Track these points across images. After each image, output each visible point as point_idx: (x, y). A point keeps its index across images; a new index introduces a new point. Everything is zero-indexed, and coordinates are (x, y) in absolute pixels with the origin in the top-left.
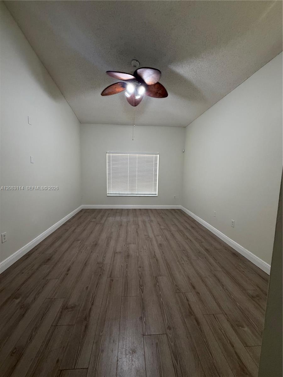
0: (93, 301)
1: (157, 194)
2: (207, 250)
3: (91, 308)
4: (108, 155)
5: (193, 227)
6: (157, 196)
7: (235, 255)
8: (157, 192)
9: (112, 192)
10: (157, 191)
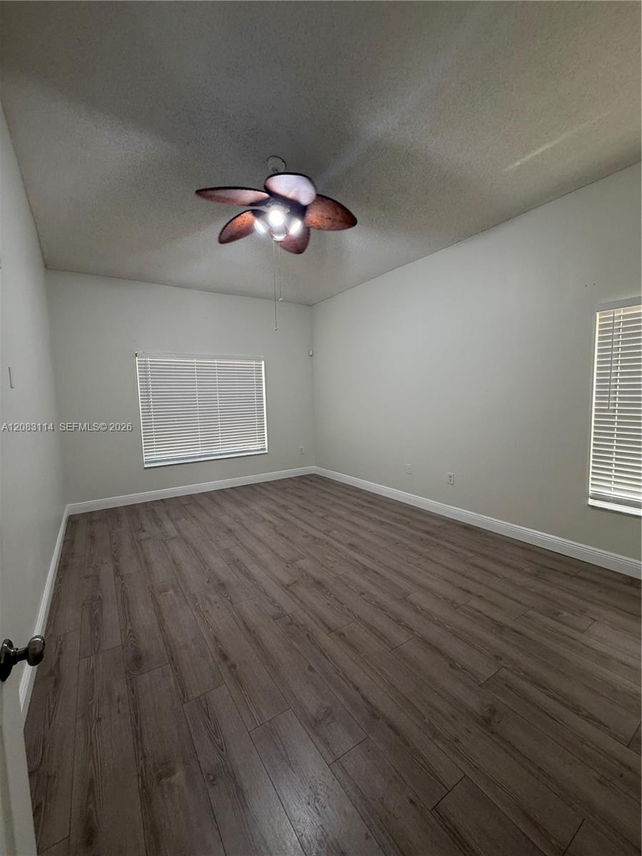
0: (352, 683)
1: (266, 447)
2: (428, 533)
3: (363, 697)
4: (139, 361)
5: (370, 502)
6: (266, 451)
7: (467, 528)
8: (266, 444)
9: (156, 457)
10: (266, 442)
